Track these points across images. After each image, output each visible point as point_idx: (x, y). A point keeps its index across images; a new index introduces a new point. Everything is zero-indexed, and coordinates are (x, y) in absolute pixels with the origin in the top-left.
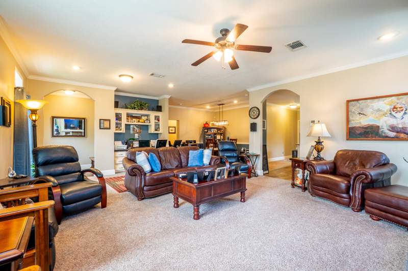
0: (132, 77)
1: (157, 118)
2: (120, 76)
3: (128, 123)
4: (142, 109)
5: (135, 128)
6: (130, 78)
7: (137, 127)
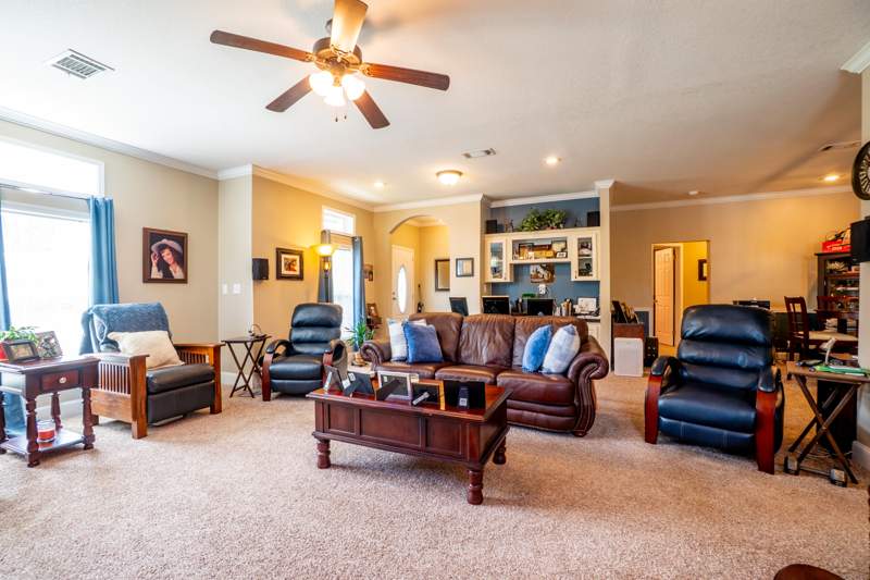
0: (460, 174)
1: (584, 244)
2: (438, 174)
3: (516, 262)
4: (541, 228)
5: (541, 270)
6: (457, 176)
7: (544, 268)
